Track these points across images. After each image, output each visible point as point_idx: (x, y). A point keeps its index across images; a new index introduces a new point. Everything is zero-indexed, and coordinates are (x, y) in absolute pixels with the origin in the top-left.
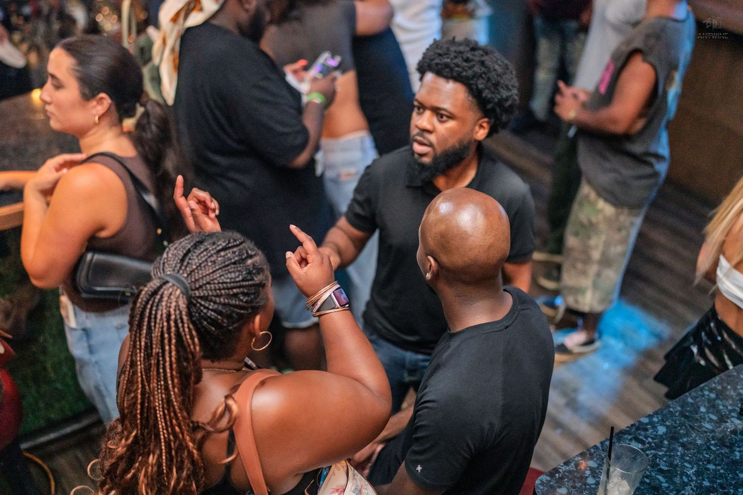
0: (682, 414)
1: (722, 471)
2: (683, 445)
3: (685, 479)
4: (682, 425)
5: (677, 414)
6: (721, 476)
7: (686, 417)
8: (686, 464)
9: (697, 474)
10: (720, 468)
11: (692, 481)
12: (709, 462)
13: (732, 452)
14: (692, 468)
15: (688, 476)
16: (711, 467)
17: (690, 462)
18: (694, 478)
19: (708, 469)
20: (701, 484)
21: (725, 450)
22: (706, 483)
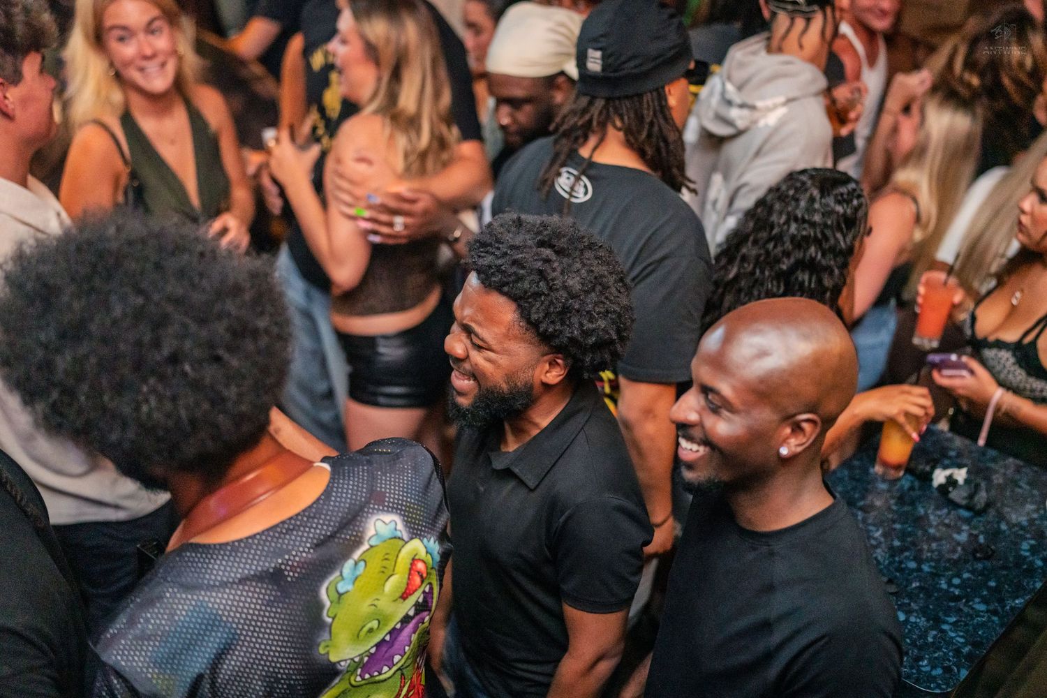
0: (852, 478)
1: (909, 529)
2: (861, 509)
3: (873, 542)
4: (854, 489)
5: (846, 478)
6: (910, 534)
7: (858, 480)
8: (871, 528)
9: (885, 535)
10: (907, 525)
11: (880, 543)
12: (894, 522)
13: (915, 508)
14: (877, 530)
15: (875, 539)
16: (898, 526)
17: (874, 525)
18: (882, 540)
19: (895, 529)
20: (892, 544)
21: (907, 508)
22: (897, 543)
